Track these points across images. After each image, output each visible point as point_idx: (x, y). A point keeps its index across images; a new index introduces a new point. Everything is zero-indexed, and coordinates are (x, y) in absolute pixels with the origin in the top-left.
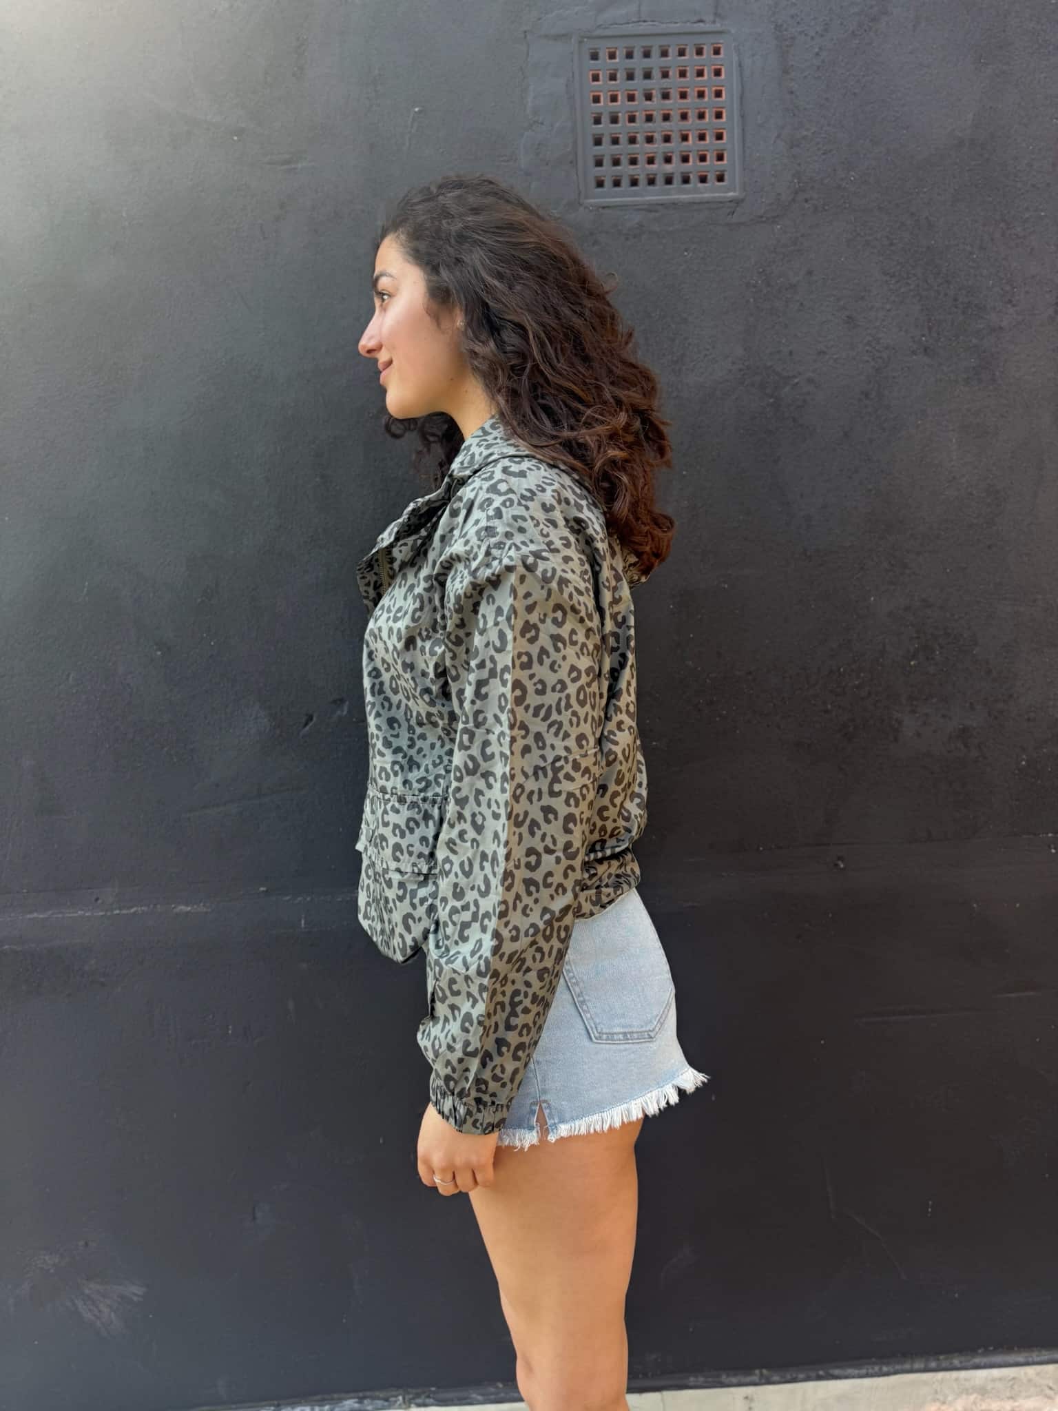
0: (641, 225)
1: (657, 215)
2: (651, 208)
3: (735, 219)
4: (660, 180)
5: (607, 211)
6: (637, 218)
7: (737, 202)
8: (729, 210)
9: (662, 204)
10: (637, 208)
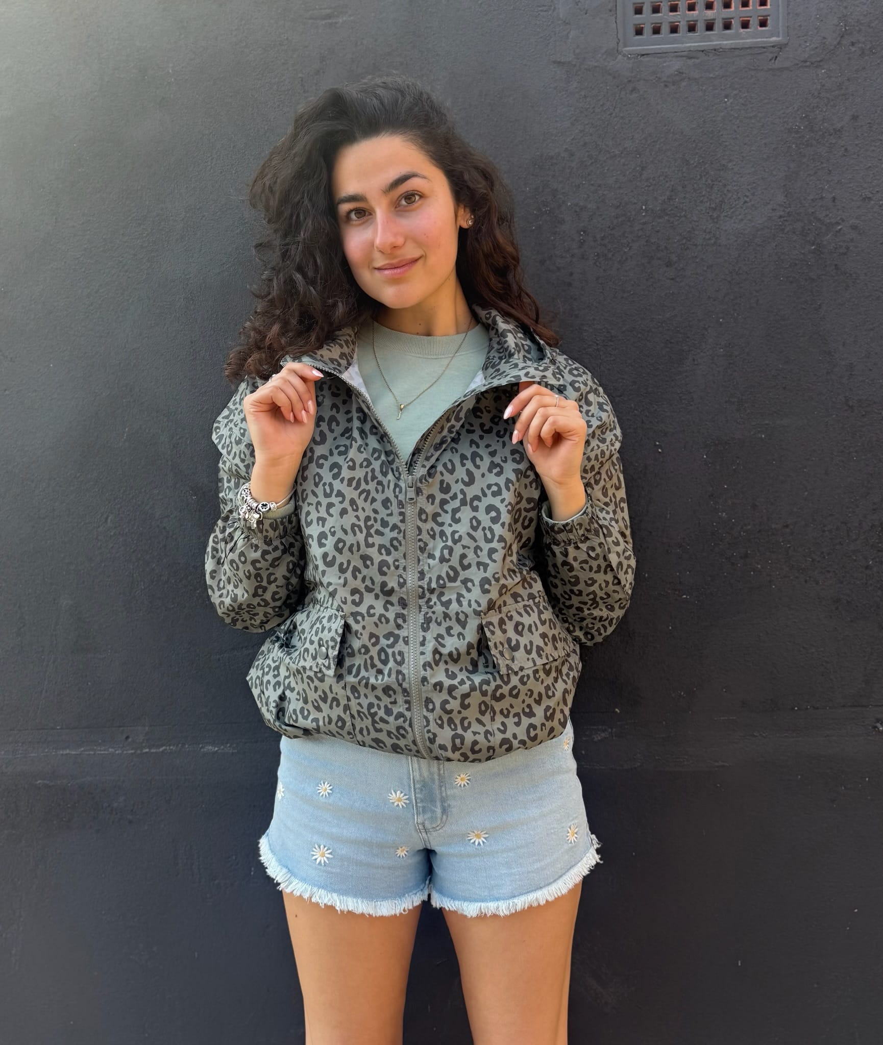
0: (680, 73)
1: (697, 61)
2: (690, 55)
3: (777, 64)
4: (701, 26)
5: (646, 59)
6: (676, 65)
7: (781, 47)
8: (770, 56)
9: (703, 51)
10: (677, 54)
